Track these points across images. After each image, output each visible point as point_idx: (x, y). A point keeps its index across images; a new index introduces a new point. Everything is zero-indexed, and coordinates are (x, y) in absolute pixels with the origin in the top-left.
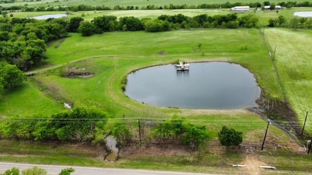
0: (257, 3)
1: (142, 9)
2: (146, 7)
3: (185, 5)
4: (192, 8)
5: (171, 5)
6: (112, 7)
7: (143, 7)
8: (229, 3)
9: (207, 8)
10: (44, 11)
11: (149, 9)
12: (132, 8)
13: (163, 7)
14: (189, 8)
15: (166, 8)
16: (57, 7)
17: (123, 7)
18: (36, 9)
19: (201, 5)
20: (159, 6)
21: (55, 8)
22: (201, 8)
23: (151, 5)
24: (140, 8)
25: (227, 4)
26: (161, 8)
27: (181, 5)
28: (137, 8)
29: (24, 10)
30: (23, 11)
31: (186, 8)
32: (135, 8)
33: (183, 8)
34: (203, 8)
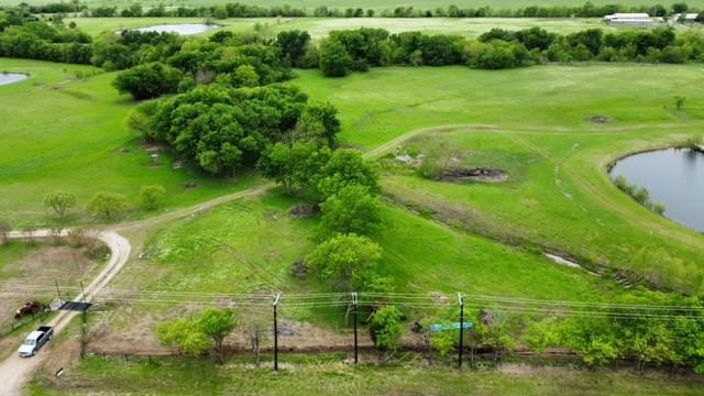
0: (658, 6)
1: (384, 16)
2: (393, 11)
3: (487, 8)
4: (502, 17)
5: (452, 7)
6: (310, 9)
7: (387, 10)
8: (592, 6)
9: (539, 16)
10: (139, 16)
11: (402, 16)
12: (358, 14)
13: (433, 13)
14: (496, 16)
15: (440, 14)
16: (175, 8)
17: (336, 11)
18: (119, 11)
19: (524, 9)
20: (424, 10)
21: (168, 9)
22: (525, 16)
23: (406, 6)
24: (377, 13)
25: (586, 7)
26: (429, 15)
27: (476, 9)
28: (370, 14)
29: (90, 13)
30: (86, 16)
31: (490, 16)
32: (365, 13)
33: (483, 16)
34: (530, 16)
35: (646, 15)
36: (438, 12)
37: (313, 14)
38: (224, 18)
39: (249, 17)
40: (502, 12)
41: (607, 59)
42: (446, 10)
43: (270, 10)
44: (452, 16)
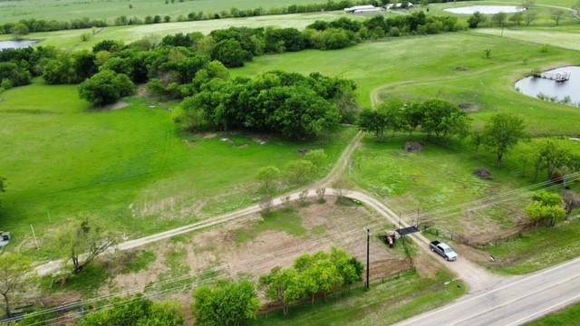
1: (180, 20)
2: (186, 16)
3: (261, 9)
4: (272, 14)
5: (234, 9)
6: (111, 20)
7: (181, 16)
9: (299, 12)
12: (157, 20)
13: (220, 15)
14: (268, 14)
15: (225, 16)
19: (287, 8)
20: (213, 14)
22: (289, 13)
23: (196, 11)
24: (172, 18)
26: (217, 17)
27: (253, 9)
28: (167, 20)
31: (264, 14)
32: (163, 20)
33: (259, 15)
34: (293, 13)
35: (371, 6)
36: (223, 14)
37: (113, 23)
38: (25, 34)
39: (51, 30)
40: (272, 11)
41: (396, 35)
42: (229, 12)
43: (70, 23)
44: (236, 16)
